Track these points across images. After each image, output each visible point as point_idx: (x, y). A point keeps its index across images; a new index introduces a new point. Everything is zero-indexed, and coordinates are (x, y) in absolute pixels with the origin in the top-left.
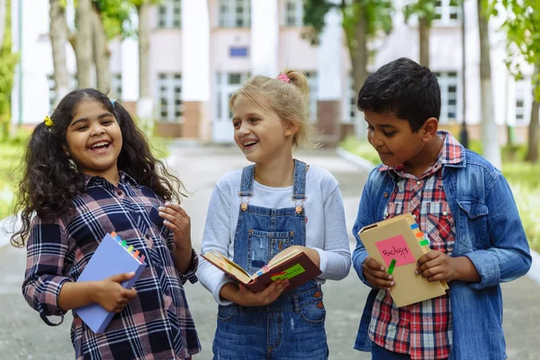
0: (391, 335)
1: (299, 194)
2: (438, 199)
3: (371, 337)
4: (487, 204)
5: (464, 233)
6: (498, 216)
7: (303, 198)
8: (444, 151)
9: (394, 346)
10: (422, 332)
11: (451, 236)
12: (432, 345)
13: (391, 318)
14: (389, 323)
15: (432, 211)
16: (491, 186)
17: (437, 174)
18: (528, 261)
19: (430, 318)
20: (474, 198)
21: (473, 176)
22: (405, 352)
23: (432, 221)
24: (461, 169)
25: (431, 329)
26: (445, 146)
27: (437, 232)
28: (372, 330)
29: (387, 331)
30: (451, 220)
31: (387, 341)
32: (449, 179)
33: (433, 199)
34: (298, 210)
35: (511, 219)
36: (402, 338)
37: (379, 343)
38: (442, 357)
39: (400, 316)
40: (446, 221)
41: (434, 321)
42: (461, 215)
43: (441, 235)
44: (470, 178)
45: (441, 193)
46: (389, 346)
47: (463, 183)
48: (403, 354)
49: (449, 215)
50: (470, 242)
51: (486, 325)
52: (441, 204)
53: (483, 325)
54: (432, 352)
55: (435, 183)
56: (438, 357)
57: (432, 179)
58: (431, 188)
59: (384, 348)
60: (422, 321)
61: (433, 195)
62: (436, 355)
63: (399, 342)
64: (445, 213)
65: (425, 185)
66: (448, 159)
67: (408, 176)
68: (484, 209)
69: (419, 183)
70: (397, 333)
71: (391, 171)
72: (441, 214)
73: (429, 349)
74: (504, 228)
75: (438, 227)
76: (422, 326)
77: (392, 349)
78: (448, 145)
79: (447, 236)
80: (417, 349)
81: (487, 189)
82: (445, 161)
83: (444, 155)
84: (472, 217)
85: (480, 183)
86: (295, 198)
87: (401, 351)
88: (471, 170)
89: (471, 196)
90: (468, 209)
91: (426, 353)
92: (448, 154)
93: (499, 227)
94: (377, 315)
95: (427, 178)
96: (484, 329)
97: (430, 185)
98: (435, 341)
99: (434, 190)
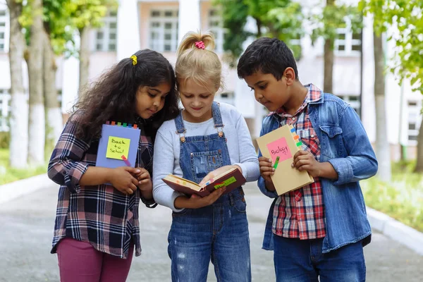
0: (287, 226)
1: (218, 124)
2: (307, 128)
3: (274, 231)
4: (340, 126)
5: (327, 148)
6: (349, 134)
7: (222, 126)
8: (309, 95)
9: (289, 234)
10: (306, 220)
11: (319, 151)
12: (314, 229)
13: (286, 215)
14: (284, 218)
15: (304, 136)
16: (343, 114)
17: (305, 110)
18: (374, 164)
19: (311, 210)
20: (332, 124)
21: (329, 108)
22: (296, 236)
23: (304, 143)
24: (321, 104)
25: (312, 217)
26: (309, 92)
27: (309, 150)
28: (274, 226)
29: (283, 224)
30: (317, 140)
31: (284, 231)
32: (314, 113)
33: (304, 128)
34: (220, 134)
35: (359, 135)
36: (294, 227)
37: (279, 234)
38: (321, 236)
39: (292, 212)
40: (314, 141)
41: (314, 211)
42: (323, 135)
43: (312, 151)
44: (327, 110)
45: (308, 123)
46: (286, 235)
47: (323, 114)
48: (295, 239)
49: (315, 136)
50: (332, 154)
51: (350, 212)
52: (309, 130)
53: (348, 211)
54: (314, 233)
55: (304, 117)
56: (319, 237)
57: (302, 115)
58: (302, 120)
59: (282, 237)
60: (305, 212)
61: (304, 125)
62: (317, 235)
63: (292, 230)
64: (312, 136)
65: (298, 119)
66: (311, 99)
67: (286, 115)
68: (339, 130)
69: (294, 119)
70: (290, 224)
71: (275, 114)
72: (310, 137)
73: (312, 231)
74: (354, 142)
75: (309, 146)
76: (305, 216)
77: (287, 236)
78: (311, 91)
79: (317, 152)
80: (304, 232)
81: (339, 116)
82: (309, 101)
83: (309, 97)
84: (331, 136)
85: (335, 113)
86: (216, 127)
87: (293, 236)
88: (328, 104)
89: (329, 122)
90: (327, 131)
91: (310, 234)
92: (311, 96)
93: (351, 141)
94: (277, 215)
95: (298, 115)
96: (349, 215)
97: (301, 118)
98: (316, 225)
99: (304, 122)
